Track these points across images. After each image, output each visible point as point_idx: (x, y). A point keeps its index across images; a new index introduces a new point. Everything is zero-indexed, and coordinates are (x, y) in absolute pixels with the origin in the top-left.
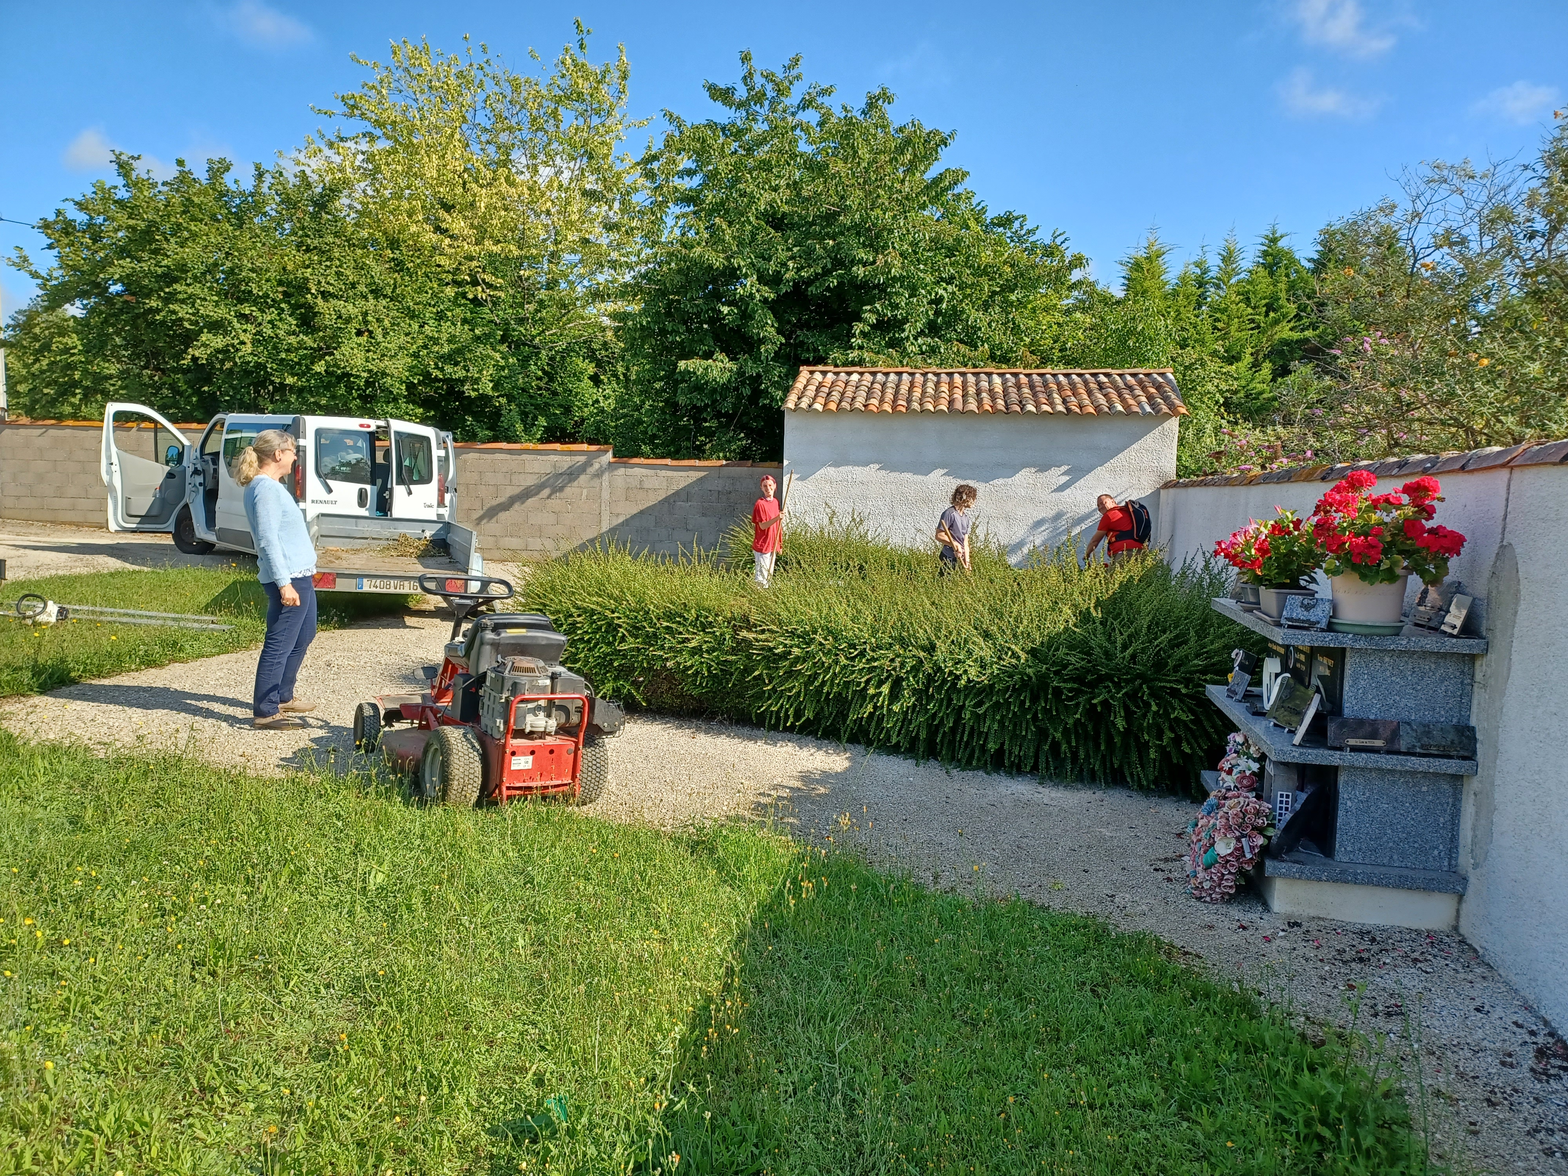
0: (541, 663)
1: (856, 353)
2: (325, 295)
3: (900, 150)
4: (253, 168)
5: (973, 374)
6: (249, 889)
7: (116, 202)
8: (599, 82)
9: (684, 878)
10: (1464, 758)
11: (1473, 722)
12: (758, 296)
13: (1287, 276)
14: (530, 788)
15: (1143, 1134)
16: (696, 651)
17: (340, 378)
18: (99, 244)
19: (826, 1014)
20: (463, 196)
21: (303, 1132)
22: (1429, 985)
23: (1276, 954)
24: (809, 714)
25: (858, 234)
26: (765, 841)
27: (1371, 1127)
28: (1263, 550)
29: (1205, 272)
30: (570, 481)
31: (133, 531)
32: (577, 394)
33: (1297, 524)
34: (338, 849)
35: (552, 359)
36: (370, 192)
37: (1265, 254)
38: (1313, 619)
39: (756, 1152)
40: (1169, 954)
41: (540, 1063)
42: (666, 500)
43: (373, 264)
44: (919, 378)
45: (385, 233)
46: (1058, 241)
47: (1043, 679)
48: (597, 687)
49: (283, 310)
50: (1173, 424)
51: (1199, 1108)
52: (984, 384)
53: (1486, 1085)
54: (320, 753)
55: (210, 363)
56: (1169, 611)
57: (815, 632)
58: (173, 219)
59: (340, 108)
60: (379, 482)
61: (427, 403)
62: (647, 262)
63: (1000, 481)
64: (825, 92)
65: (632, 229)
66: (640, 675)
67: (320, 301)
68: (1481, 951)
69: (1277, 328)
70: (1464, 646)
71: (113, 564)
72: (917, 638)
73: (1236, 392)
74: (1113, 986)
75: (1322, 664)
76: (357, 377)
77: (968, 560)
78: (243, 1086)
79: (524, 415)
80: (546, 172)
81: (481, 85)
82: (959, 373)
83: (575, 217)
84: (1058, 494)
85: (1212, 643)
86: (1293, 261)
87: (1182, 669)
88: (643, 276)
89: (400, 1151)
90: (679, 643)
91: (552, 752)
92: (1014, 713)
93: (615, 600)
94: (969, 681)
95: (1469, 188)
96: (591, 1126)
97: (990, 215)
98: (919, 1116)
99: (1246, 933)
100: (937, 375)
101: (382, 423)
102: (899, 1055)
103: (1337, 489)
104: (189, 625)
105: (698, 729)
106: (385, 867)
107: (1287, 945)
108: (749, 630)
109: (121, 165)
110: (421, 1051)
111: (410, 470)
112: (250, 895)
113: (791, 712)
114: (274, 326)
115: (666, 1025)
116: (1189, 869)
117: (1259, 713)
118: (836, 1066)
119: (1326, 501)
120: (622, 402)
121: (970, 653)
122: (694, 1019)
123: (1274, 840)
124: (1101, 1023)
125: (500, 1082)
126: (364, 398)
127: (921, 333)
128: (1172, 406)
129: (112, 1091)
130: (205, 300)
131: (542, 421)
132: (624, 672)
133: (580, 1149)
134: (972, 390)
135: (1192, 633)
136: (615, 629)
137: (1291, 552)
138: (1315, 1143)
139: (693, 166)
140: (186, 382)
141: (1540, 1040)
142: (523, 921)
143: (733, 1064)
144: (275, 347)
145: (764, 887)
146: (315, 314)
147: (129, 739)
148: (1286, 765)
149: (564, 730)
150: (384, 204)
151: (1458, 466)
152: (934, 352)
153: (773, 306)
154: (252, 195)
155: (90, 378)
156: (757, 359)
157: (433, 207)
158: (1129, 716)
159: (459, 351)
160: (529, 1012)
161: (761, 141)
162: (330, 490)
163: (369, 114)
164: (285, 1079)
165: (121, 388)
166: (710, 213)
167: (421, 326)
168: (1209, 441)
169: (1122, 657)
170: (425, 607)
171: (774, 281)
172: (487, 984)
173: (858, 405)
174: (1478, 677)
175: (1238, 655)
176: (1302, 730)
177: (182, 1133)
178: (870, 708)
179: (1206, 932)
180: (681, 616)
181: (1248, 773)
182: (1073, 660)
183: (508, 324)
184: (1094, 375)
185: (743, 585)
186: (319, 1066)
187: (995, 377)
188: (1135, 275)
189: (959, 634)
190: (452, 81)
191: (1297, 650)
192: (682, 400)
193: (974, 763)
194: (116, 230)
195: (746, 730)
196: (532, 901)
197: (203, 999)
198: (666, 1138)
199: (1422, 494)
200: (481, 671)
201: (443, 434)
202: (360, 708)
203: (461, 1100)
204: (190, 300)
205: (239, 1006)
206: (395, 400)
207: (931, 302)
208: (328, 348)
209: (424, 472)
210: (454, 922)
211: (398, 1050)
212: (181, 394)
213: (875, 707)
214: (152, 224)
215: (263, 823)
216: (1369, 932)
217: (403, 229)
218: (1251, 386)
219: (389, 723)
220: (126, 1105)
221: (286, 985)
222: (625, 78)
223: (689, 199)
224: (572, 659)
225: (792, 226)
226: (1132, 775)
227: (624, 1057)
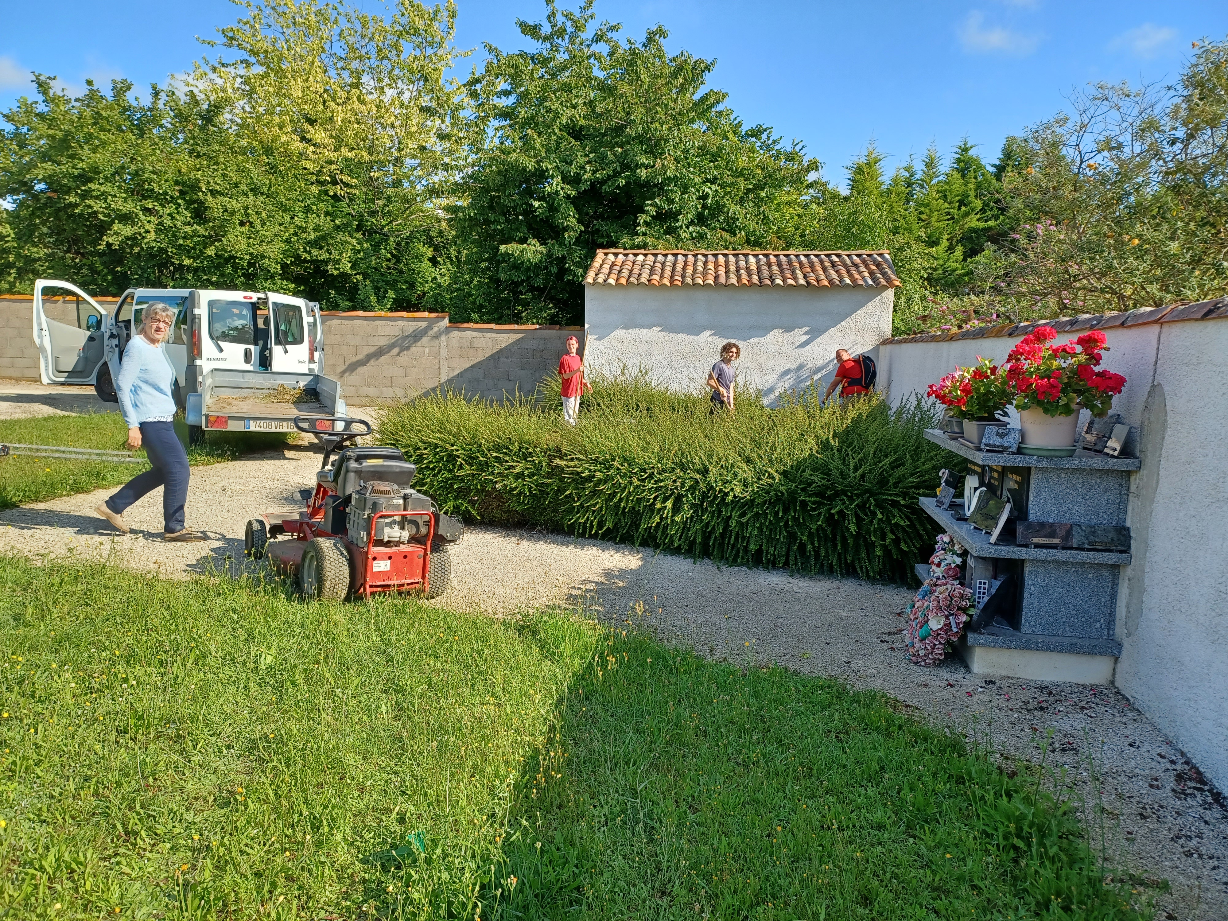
0: (396, 487)
1: (641, 238)
2: (213, 193)
3: (674, 75)
4: (150, 88)
5: (734, 255)
6: (162, 670)
7: (37, 115)
8: (432, 20)
9: (514, 656)
10: (1121, 552)
11: (1128, 524)
12: (562, 192)
13: (976, 178)
14: (388, 586)
15: (879, 848)
16: (519, 476)
17: (227, 261)
18: (25, 150)
19: (629, 760)
20: (324, 112)
21: (210, 867)
22: (1093, 727)
23: (976, 705)
24: (609, 524)
25: (641, 143)
26: (577, 625)
27: (1054, 838)
28: (966, 390)
29: (912, 175)
30: (415, 342)
31: (62, 384)
32: (419, 272)
33: (994, 370)
34: (235, 637)
35: (398, 244)
36: (248, 109)
37: (959, 161)
38: (1006, 445)
39: (577, 871)
40: (895, 708)
41: (401, 805)
42: (491, 357)
43: (252, 167)
44: (691, 259)
45: (261, 142)
46: (797, 148)
47: (793, 495)
48: (440, 505)
49: (179, 205)
50: (890, 294)
51: (922, 827)
52: (742, 263)
53: (1139, 802)
54: (218, 560)
55: (122, 248)
56: (890, 440)
57: (614, 460)
58: (86, 130)
59: (220, 40)
60: (261, 343)
61: (298, 280)
62: (473, 165)
63: (756, 340)
64: (612, 29)
65: (460, 138)
66: (475, 495)
67: (209, 198)
68: (1132, 700)
69: (967, 219)
70: (1123, 464)
71: (46, 410)
72: (694, 464)
73: (935, 269)
74: (852, 733)
75: (1011, 479)
76: (241, 259)
77: (732, 401)
78: (160, 830)
79: (377, 290)
80: (390, 93)
81: (336, 22)
82: (723, 254)
83: (414, 129)
84: (800, 350)
85: (924, 464)
86: (980, 167)
87: (901, 485)
88: (471, 177)
89: (290, 879)
90: (506, 469)
91: (405, 557)
92: (770, 521)
93: (454, 436)
94: (735, 497)
95: (1125, 104)
96: (445, 856)
97: (745, 128)
98: (705, 839)
99: (953, 690)
100: (705, 256)
101: (262, 295)
102: (687, 791)
103: (1026, 341)
104: (110, 459)
105: (522, 537)
106: (273, 651)
107: (986, 699)
108: (561, 458)
109: (40, 84)
110: (306, 798)
111: (286, 333)
112: (163, 675)
113: (595, 523)
114: (173, 218)
115: (502, 772)
116: (908, 641)
117: (962, 519)
118: (638, 801)
119: (1018, 351)
120: (455, 279)
121: (735, 475)
122: (525, 766)
123: (975, 618)
124: (844, 762)
125: (370, 821)
126: (247, 276)
127: (692, 223)
128: (888, 280)
129: (52, 836)
130: (115, 196)
131: (391, 294)
132: (463, 493)
133: (436, 874)
134: (733, 268)
135: (908, 456)
136: (454, 459)
137: (989, 392)
138: (1012, 851)
139: (509, 88)
140: (102, 264)
141: (1179, 767)
142: (385, 692)
143: (558, 802)
144: (174, 235)
145: (577, 661)
146: (206, 208)
147: (63, 552)
148: (984, 559)
149: (414, 539)
150: (259, 119)
151: (1118, 323)
152: (702, 238)
153: (575, 201)
154: (150, 110)
155: (23, 260)
156: (562, 244)
157: (299, 120)
158: (859, 522)
159: (323, 238)
160: (392, 764)
161: (563, 68)
162: (221, 350)
163: (245, 45)
164: (195, 823)
165: (48, 268)
166: (523, 126)
167: (292, 218)
168: (917, 308)
169: (854, 476)
170: (300, 443)
171: (574, 181)
172: (358, 743)
173: (644, 280)
174: (1133, 488)
175: (944, 474)
176: (996, 532)
177: (111, 869)
178: (657, 519)
179: (922, 689)
180: (507, 448)
181: (953, 566)
182: (816, 479)
183: (362, 216)
184: (828, 256)
185: (555, 423)
186: (223, 811)
187: (750, 257)
188: (858, 177)
189: (726, 460)
190: (312, 18)
191: (991, 469)
192: (503, 276)
193: (739, 560)
194: (39, 138)
195: (560, 538)
196: (392, 675)
197: (127, 760)
198: (505, 862)
199: (1092, 345)
200: (348, 492)
201: (311, 304)
202: (250, 523)
203: (339, 837)
204: (103, 196)
205: (156, 765)
206: (272, 277)
207: (699, 198)
208: (217, 235)
209: (297, 335)
210: (330, 694)
211: (287, 798)
212: (99, 273)
213: (661, 518)
214: (68, 133)
215: (174, 616)
216: (1047, 687)
217: (275, 139)
218: (947, 265)
219: (274, 536)
220: (64, 848)
221: (195, 747)
222: (454, 16)
223: (506, 114)
224: (419, 484)
225: (589, 137)
226: (861, 568)
227: (469, 798)
